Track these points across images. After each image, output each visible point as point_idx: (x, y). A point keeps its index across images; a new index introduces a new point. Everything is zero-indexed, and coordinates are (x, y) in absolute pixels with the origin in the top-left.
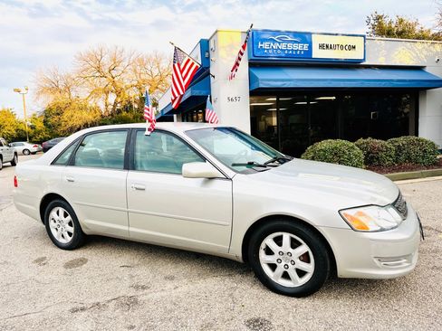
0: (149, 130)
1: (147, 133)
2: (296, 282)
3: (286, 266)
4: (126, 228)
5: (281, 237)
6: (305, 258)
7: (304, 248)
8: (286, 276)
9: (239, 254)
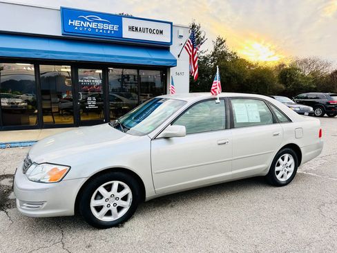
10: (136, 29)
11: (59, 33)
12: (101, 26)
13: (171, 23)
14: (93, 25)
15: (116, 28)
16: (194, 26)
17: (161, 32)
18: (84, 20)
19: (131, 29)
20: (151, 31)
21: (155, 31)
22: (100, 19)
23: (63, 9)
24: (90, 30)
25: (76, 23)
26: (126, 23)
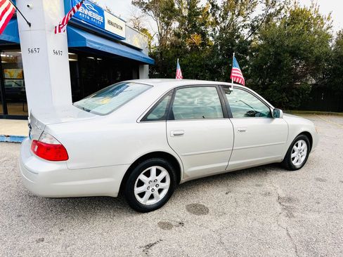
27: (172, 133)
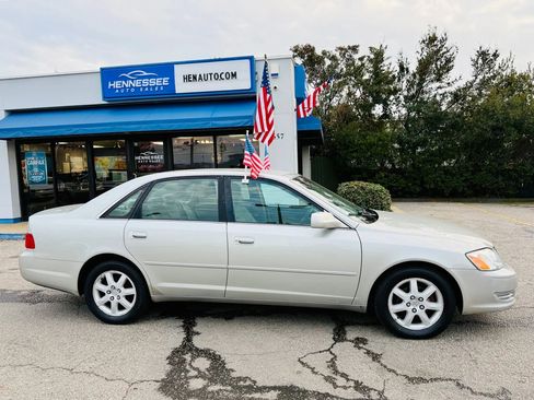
0: (248, 178)
1: (246, 181)
2: (426, 323)
3: (414, 310)
4: (223, 288)
5: (408, 284)
6: (433, 298)
7: (432, 289)
8: (417, 320)
9: (365, 304)
10: (195, 77)
11: (100, 101)
12: (146, 82)
13: (251, 58)
14: (137, 83)
15: (165, 81)
16: (432, 39)
17: (234, 75)
18: (126, 79)
19: (187, 78)
20: (218, 77)
21: (223, 76)
22: (145, 74)
23: (102, 69)
24: (133, 90)
25: (116, 84)
26: (179, 72)
27: (131, 234)
